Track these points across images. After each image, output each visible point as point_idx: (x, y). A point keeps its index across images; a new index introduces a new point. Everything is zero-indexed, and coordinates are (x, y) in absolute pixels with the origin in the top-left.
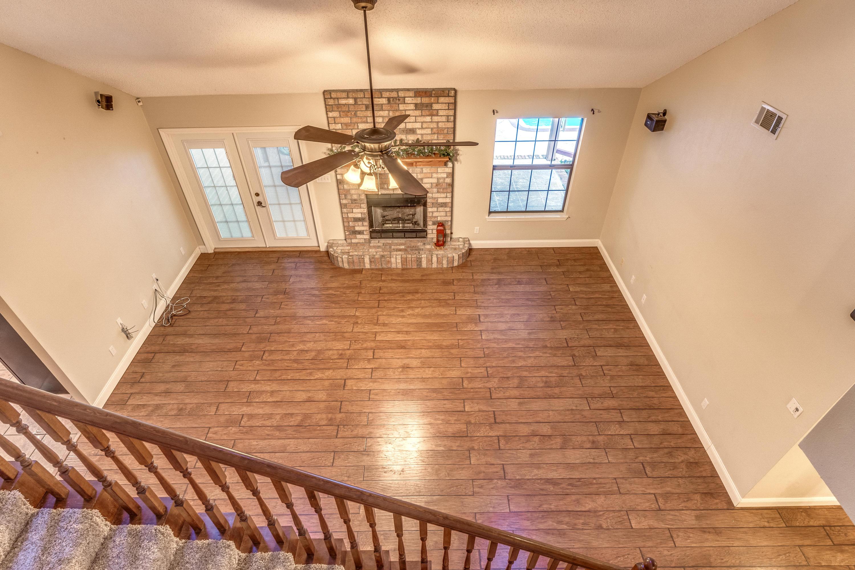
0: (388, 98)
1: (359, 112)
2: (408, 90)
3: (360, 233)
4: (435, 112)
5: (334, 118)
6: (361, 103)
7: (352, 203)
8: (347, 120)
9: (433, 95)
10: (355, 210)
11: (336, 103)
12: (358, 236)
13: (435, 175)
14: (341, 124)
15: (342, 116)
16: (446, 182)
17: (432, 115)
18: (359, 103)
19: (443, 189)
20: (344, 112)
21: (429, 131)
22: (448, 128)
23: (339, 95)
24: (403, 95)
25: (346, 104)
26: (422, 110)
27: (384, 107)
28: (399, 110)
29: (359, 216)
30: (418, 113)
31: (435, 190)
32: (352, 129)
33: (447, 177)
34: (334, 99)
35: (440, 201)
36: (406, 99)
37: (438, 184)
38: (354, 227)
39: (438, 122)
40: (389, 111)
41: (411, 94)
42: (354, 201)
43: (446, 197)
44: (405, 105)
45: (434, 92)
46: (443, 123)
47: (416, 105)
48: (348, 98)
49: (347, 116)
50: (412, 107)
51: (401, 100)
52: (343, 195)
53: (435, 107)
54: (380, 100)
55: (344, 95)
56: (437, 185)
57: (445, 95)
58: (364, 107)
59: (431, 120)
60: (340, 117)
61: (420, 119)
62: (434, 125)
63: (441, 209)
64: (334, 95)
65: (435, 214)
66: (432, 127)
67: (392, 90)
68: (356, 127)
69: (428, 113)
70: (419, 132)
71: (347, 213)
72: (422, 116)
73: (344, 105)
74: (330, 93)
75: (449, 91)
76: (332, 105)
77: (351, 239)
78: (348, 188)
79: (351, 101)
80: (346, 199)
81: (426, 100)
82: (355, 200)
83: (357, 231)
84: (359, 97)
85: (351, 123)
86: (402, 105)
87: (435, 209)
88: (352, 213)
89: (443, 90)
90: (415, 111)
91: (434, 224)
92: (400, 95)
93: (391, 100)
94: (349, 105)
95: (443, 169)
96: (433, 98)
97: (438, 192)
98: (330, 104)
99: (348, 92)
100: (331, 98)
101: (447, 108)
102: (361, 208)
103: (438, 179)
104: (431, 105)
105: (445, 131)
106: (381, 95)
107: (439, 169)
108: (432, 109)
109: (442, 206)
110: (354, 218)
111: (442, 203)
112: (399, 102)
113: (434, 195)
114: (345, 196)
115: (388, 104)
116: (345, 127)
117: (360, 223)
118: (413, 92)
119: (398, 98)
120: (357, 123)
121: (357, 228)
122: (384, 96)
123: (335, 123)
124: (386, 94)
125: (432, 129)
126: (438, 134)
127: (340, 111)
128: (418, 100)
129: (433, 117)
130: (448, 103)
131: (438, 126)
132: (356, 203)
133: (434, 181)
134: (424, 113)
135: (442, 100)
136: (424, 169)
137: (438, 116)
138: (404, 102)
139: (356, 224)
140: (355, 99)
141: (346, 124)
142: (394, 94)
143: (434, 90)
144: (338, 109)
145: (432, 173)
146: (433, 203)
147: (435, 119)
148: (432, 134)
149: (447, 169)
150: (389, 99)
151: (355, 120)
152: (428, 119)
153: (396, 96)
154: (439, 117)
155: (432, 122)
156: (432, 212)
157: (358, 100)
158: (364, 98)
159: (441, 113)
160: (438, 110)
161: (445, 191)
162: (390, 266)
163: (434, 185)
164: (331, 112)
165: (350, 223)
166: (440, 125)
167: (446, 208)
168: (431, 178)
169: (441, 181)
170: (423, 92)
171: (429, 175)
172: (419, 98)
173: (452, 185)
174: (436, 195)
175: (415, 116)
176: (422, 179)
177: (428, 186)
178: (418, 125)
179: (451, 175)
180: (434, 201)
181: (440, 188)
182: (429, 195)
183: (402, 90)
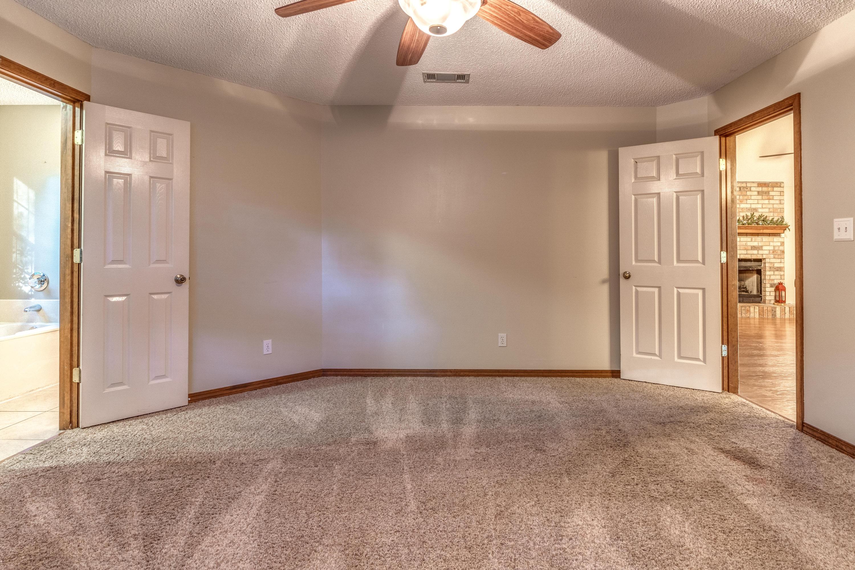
0: (740, 187)
2: (753, 182)
4: (771, 197)
9: (770, 186)
13: (771, 244)
16: (780, 249)
17: (769, 199)
19: (779, 255)
21: (767, 210)
22: (780, 208)
26: (762, 196)
30: (760, 197)
31: (772, 256)
33: (780, 246)
35: (776, 265)
36: (752, 188)
37: (774, 251)
39: (773, 204)
41: (756, 185)
44: (751, 192)
45: (770, 184)
46: (777, 205)
47: (758, 192)
50: (756, 193)
51: (749, 188)
53: (771, 193)
56: (773, 252)
57: (778, 186)
59: (768, 203)
61: (761, 202)
62: (771, 206)
63: (776, 273)
65: (773, 277)
67: (742, 182)
69: (766, 198)
70: (760, 210)
72: (762, 199)
75: (780, 183)
81: (765, 189)
86: (749, 192)
87: (772, 273)
89: (777, 183)
90: (758, 196)
91: (771, 286)
92: (748, 185)
93: (742, 188)
95: (778, 238)
96: (770, 188)
97: (774, 258)
103: (774, 247)
104: (769, 192)
105: (779, 210)
107: (775, 239)
108: (769, 195)
109: (777, 270)
111: (777, 267)
113: (771, 260)
115: (739, 191)
118: (757, 184)
119: (746, 187)
125: (769, 208)
126: (773, 212)
128: (760, 189)
129: (770, 201)
130: (780, 192)
131: (773, 207)
133: (771, 248)
134: (764, 198)
135: (775, 189)
136: (764, 239)
137: (773, 200)
138: (751, 190)
142: (744, 185)
143: (770, 183)
145: (769, 242)
146: (770, 267)
147: (772, 202)
148: (769, 212)
149: (781, 239)
152: (766, 202)
156: (770, 275)
159: (775, 198)
160: (773, 196)
161: (780, 257)
162: (749, 316)
163: (771, 251)
166: (775, 206)
167: (780, 272)
168: (769, 246)
169: (776, 248)
170: (763, 184)
171: (767, 244)
172: (761, 188)
173: (783, 252)
174: (772, 260)
175: (758, 200)
176: (762, 247)
177: (767, 252)
178: (760, 206)
179: (783, 244)
180: (771, 266)
181: (776, 255)
182: (767, 260)
183: (749, 182)
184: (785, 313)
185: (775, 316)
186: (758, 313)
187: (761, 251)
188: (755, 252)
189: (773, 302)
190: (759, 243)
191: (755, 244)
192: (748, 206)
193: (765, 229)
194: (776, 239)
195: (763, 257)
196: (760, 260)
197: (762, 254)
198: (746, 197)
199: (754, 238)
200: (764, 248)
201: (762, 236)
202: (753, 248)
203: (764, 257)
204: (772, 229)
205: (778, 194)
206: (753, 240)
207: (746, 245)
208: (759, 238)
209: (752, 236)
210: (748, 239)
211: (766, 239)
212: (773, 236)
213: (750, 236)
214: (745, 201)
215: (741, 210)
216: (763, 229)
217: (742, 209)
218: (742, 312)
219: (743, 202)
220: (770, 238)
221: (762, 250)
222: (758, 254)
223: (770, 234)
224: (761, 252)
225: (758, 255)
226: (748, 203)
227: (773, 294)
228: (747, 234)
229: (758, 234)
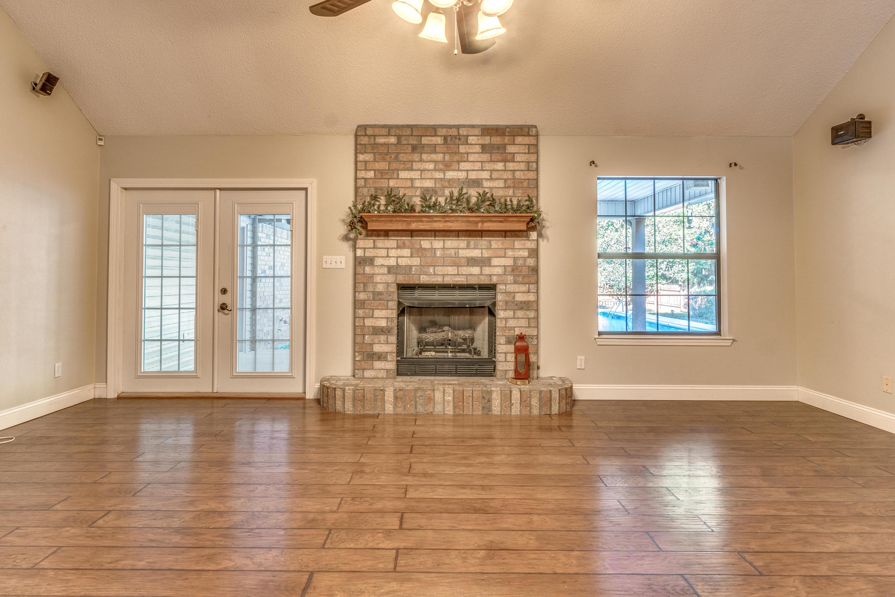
0: (444, 136)
1: (401, 155)
2: (473, 126)
3: (381, 357)
4: (509, 157)
5: (366, 162)
6: (406, 143)
7: (374, 299)
8: (382, 165)
9: (507, 134)
10: (377, 313)
11: (372, 141)
12: (378, 364)
13: (510, 253)
14: (375, 170)
15: (377, 159)
16: (527, 264)
17: (505, 161)
18: (404, 142)
19: (524, 277)
20: (380, 154)
21: (501, 184)
22: (528, 179)
23: (377, 131)
24: (465, 133)
25: (385, 144)
26: (491, 153)
27: (437, 149)
28: (459, 153)
29: (383, 323)
30: (485, 157)
31: (510, 278)
32: (389, 179)
33: (528, 257)
34: (369, 136)
35: (519, 298)
36: (470, 138)
37: (515, 269)
38: (371, 345)
39: (514, 171)
40: (444, 153)
41: (477, 131)
42: (377, 295)
43: (529, 292)
44: (467, 146)
45: (508, 130)
46: (522, 173)
47: (483, 146)
48: (389, 135)
49: (384, 160)
50: (478, 149)
51: (463, 139)
52: (362, 285)
53: (511, 149)
54: (434, 139)
55: (384, 131)
56: (513, 270)
57: (524, 133)
58: (410, 148)
59: (503, 168)
60: (375, 160)
61: (488, 166)
62: (509, 175)
63: (520, 313)
64: (369, 132)
65: (512, 323)
66: (505, 177)
67: (450, 127)
68: (395, 176)
69: (499, 158)
70: (486, 184)
71: (364, 318)
72: (491, 161)
73: (382, 145)
74: (366, 129)
75: (529, 129)
76: (365, 144)
77: (364, 370)
78: (371, 272)
79: (393, 140)
80: (365, 291)
81: (497, 140)
82: (380, 293)
83: (375, 354)
84: (405, 134)
85: (389, 169)
86: (464, 146)
87: (510, 313)
88: (373, 317)
89: (521, 127)
90: (482, 155)
91: (508, 342)
92: (461, 132)
93: (449, 139)
94: (389, 144)
95: (523, 242)
96: (506, 138)
97: (515, 282)
98: (362, 143)
99: (389, 129)
100: (366, 135)
101: (527, 151)
102: (387, 309)
103: (515, 259)
104: (504, 146)
105: (525, 184)
106: (435, 132)
107: (516, 243)
108: (505, 153)
109: (521, 309)
110: (374, 328)
111: (521, 302)
112: (460, 143)
113: (508, 286)
114: (364, 286)
115: (444, 144)
116: (379, 176)
117: (383, 338)
118: (480, 129)
119: (458, 137)
120: (398, 170)
121: (377, 348)
122: (439, 133)
123: (366, 170)
124: (443, 132)
125: (506, 180)
126: (514, 187)
127: (374, 153)
128: (487, 140)
129: (507, 164)
130: (529, 145)
131: (514, 176)
132: (380, 300)
133: (509, 262)
134: (494, 158)
135: (519, 140)
136: (493, 243)
137: (514, 161)
138: (467, 141)
139: (376, 339)
140: (399, 137)
141: (381, 172)
142: (454, 132)
143: (507, 126)
144: (373, 150)
145: (505, 249)
146: (506, 302)
147: (511, 166)
148: (505, 187)
149: (529, 243)
150: (445, 138)
151: (394, 165)
152: (500, 166)
153: (456, 134)
154: (515, 164)
155: (505, 170)
156: (506, 319)
157: (403, 138)
158: (412, 135)
159: (518, 158)
160: (514, 153)
161: (526, 280)
162: (431, 410)
163: (509, 269)
164: (362, 153)
165: (367, 337)
166: (518, 175)
167: (528, 312)
168: (504, 257)
169: (520, 262)
170: (493, 129)
171: (501, 253)
172: (488, 138)
173: (535, 270)
174: (511, 288)
175: (482, 162)
176: (489, 259)
177: (499, 271)
178: (485, 175)
179: (535, 253)
180: (507, 299)
181: (518, 275)
182: (500, 287)
183: (464, 126)
184: (511, 404)
185: (490, 410)
186: (451, 404)
187: (487, 268)
188: (476, 270)
189: (511, 374)
190: (484, 251)
191: (476, 253)
192: (462, 175)
193: (487, 222)
194: (518, 243)
195: (491, 280)
196: (492, 287)
197: (490, 275)
198: (456, 158)
199: (473, 241)
200: (495, 261)
201: (489, 236)
202: (472, 262)
203: (494, 280)
204: (501, 222)
205: (525, 149)
206: (472, 246)
207: (457, 256)
208: (484, 242)
209: (469, 236)
210: (462, 242)
211: (497, 243)
212: (512, 236)
213: (465, 236)
214: (455, 166)
215: (446, 184)
216: (483, 222)
217: (449, 180)
218: (416, 402)
219: (453, 168)
220: (508, 241)
221: (490, 266)
222: (481, 274)
223: (506, 231)
224: (487, 270)
225: (482, 277)
226: (461, 168)
227: (511, 357)
228: (457, 233)
229: (481, 233)
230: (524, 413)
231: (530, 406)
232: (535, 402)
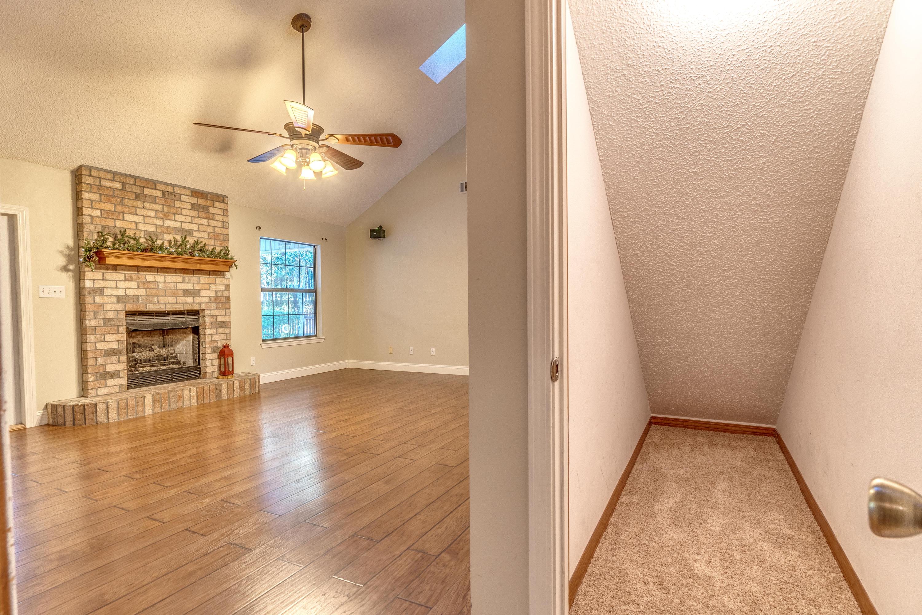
0: (163, 191)
1: (126, 200)
2: (185, 188)
3: (113, 375)
4: (211, 216)
5: (92, 201)
6: (130, 190)
7: (105, 325)
8: (109, 207)
9: (209, 199)
10: (108, 338)
11: (97, 182)
12: (110, 382)
13: (213, 287)
14: (101, 210)
15: (103, 200)
16: (225, 295)
17: (208, 219)
18: (128, 190)
19: (223, 304)
20: (106, 195)
21: (205, 235)
22: (224, 234)
23: (102, 175)
24: (179, 192)
25: (110, 187)
26: (198, 211)
27: (157, 200)
28: (174, 206)
29: (115, 346)
30: (194, 213)
31: (214, 305)
32: (115, 219)
33: (225, 290)
34: (95, 177)
35: (220, 319)
36: (182, 196)
37: (216, 298)
38: (104, 365)
39: (214, 227)
40: (163, 205)
41: (188, 192)
42: (107, 322)
43: (226, 315)
44: (181, 202)
45: (209, 195)
46: (219, 229)
47: (192, 205)
48: (114, 180)
49: (110, 202)
50: (189, 206)
51: (177, 196)
52: (92, 313)
53: (212, 210)
54: (154, 191)
55: (109, 176)
56: (215, 300)
57: (220, 200)
58: (134, 195)
59: (207, 224)
60: (101, 200)
61: (196, 220)
62: (210, 229)
63: (220, 330)
64: (94, 173)
65: (215, 338)
66: (208, 231)
67: (168, 184)
68: (121, 218)
69: (204, 216)
70: (195, 234)
71: (96, 343)
72: (198, 217)
73: (108, 188)
74: (90, 170)
75: (223, 197)
76: (91, 185)
77: (97, 389)
78: (101, 301)
79: (118, 185)
80: (95, 318)
81: (202, 202)
82: (111, 320)
83: (108, 373)
84: (129, 182)
85: (115, 211)
86: (178, 202)
87: (214, 331)
88: (104, 341)
89: (218, 196)
90: (192, 212)
91: (214, 351)
92: (175, 190)
93: (167, 194)
94: (114, 189)
95: (221, 279)
96: (209, 201)
97: (217, 308)
98: (87, 182)
99: (114, 176)
100: (91, 176)
101: (222, 214)
102: (118, 333)
103: (217, 291)
104: (207, 207)
105: (222, 237)
106: (155, 186)
107: (217, 279)
108: (208, 212)
109: (221, 327)
110: (106, 350)
111: (221, 322)
112: (175, 199)
113: (213, 311)
114: (95, 315)
115: (163, 197)
116: (105, 215)
117: (115, 359)
119: (174, 194)
120: (123, 213)
121: (110, 368)
122: (158, 188)
123: (92, 208)
124: (162, 187)
125: (209, 233)
126: (214, 239)
127: (100, 194)
128: (195, 200)
129: (210, 221)
130: (223, 209)
131: (214, 231)
132: (111, 325)
133: (213, 293)
134: (200, 215)
135: (217, 204)
136: (201, 279)
137: (214, 220)
138: (181, 199)
139: (108, 360)
140: (123, 184)
141: (108, 212)
142: (170, 189)
143: (209, 193)
144: (99, 191)
145: (210, 284)
146: (212, 323)
147: (212, 223)
148: (208, 238)
149: (224, 280)
150: (163, 192)
151: (119, 208)
152: (205, 222)
153: (172, 191)
154: (214, 222)
155: (208, 225)
156: (212, 335)
157: (127, 186)
158: (135, 185)
159: (217, 217)
160: (214, 214)
161: (223, 307)
163: (213, 299)
164: (88, 192)
165: (99, 359)
166: (217, 230)
167: (226, 329)
168: (209, 290)
169: (220, 294)
170: (199, 193)
171: (207, 287)
172: (196, 199)
173: (228, 299)
174: (214, 312)
175: (192, 217)
176: (199, 291)
177: (206, 300)
178: (195, 227)
179: (227, 287)
180: (212, 320)
181: (219, 303)
182: (207, 312)
183: (178, 186)
184: (234, 391)
185: (221, 397)
186: (195, 398)
187: (198, 298)
188: (189, 299)
189: (216, 374)
190: (195, 285)
191: (189, 287)
192: (177, 225)
193: (203, 264)
194: (219, 280)
195: (200, 307)
196: (197, 313)
197: (200, 303)
198: (173, 210)
199: (187, 277)
200: (203, 293)
201: (198, 274)
202: (186, 293)
203: (203, 307)
204: (213, 264)
205: (220, 212)
206: (186, 281)
207: (175, 288)
208: (195, 278)
209: (184, 273)
210: (178, 278)
211: (204, 279)
212: (214, 275)
213: (181, 273)
214: (172, 217)
215: (165, 230)
216: (201, 264)
217: (168, 228)
219: (170, 218)
220: (211, 279)
221: (200, 296)
222: (194, 302)
223: (210, 271)
224: (198, 299)
225: (194, 305)
226: (176, 219)
227: (216, 362)
228: (175, 271)
229: (193, 272)
230: (241, 395)
231: (245, 390)
232: (247, 387)
